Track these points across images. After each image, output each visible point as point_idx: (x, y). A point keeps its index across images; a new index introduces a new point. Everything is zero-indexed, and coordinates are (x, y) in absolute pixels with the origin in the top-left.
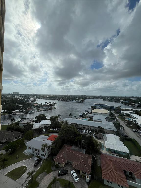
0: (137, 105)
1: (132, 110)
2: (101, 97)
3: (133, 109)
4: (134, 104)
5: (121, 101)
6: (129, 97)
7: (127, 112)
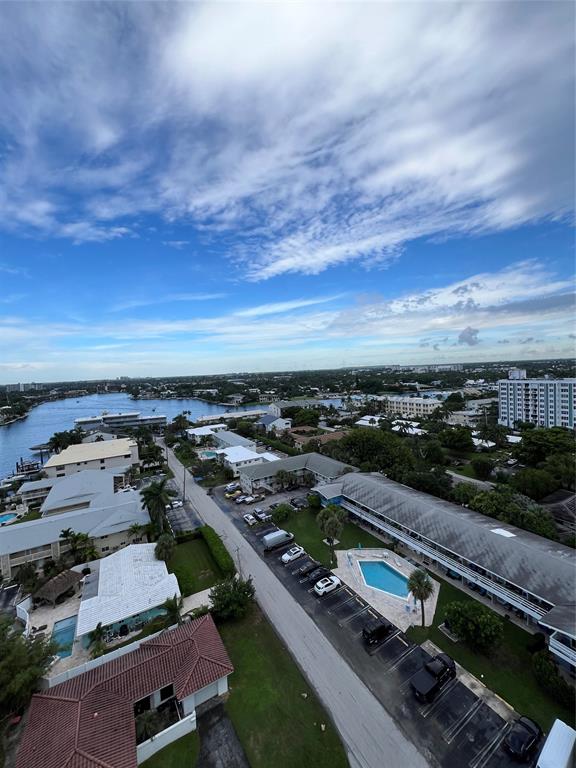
0: (240, 398)
1: (222, 420)
2: (123, 386)
3: (226, 415)
4: (231, 396)
5: (198, 391)
6: (225, 377)
7: (206, 431)
